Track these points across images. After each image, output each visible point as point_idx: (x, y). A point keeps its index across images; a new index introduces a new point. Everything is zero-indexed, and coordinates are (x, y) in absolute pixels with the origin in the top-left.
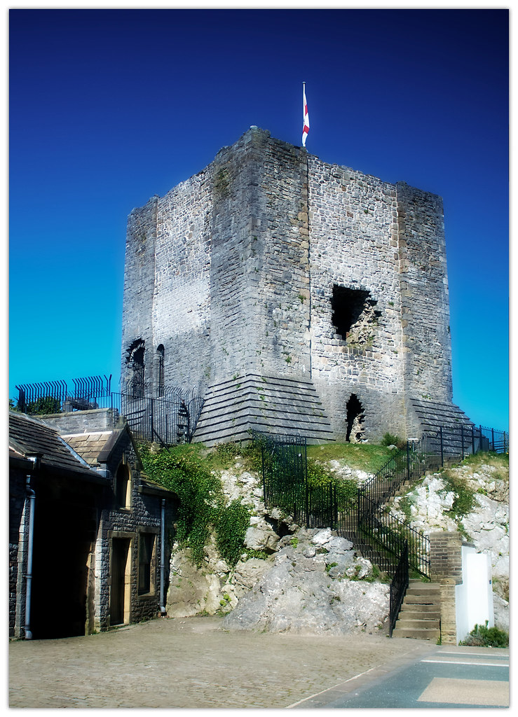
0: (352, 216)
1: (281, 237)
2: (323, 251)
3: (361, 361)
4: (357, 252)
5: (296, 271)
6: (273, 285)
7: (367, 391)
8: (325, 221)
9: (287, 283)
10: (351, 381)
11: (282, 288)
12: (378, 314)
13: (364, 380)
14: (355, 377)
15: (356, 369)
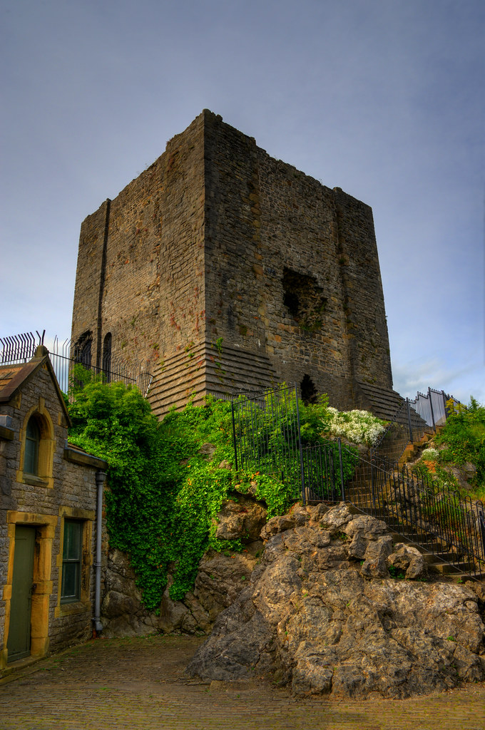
0: (297, 208)
1: (233, 212)
2: (273, 234)
3: (312, 343)
4: (304, 241)
5: (250, 246)
6: (227, 256)
7: (319, 373)
8: (274, 207)
9: (240, 256)
10: (304, 362)
11: (235, 260)
12: (324, 300)
13: (315, 361)
14: (307, 357)
15: (308, 350)
